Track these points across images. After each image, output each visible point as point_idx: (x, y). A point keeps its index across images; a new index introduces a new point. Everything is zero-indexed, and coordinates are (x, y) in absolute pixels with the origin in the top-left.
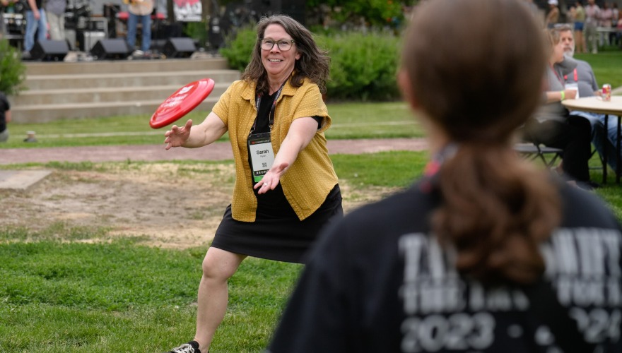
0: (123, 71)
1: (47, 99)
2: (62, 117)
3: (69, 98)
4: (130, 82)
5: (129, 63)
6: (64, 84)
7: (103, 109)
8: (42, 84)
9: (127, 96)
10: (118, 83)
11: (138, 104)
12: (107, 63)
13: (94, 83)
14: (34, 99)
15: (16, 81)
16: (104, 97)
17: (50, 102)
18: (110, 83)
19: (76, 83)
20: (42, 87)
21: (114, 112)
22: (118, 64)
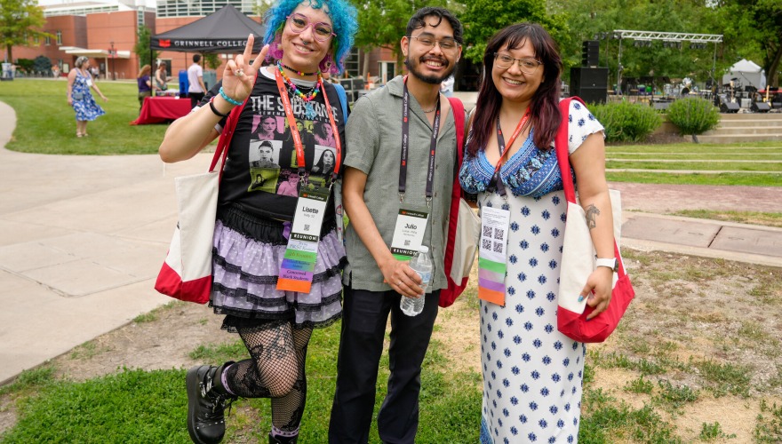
0: (767, 118)
1: (730, 132)
2: (738, 141)
3: (741, 131)
4: (771, 124)
5: (768, 114)
6: (738, 124)
7: (759, 138)
8: (727, 124)
9: (770, 131)
10: (765, 124)
11: (777, 135)
12: (759, 114)
13: (753, 124)
14: (723, 131)
15: (716, 123)
16: (759, 131)
17: (732, 133)
18: (761, 124)
19: (744, 124)
20: (727, 126)
21: (764, 139)
22: (764, 114)
